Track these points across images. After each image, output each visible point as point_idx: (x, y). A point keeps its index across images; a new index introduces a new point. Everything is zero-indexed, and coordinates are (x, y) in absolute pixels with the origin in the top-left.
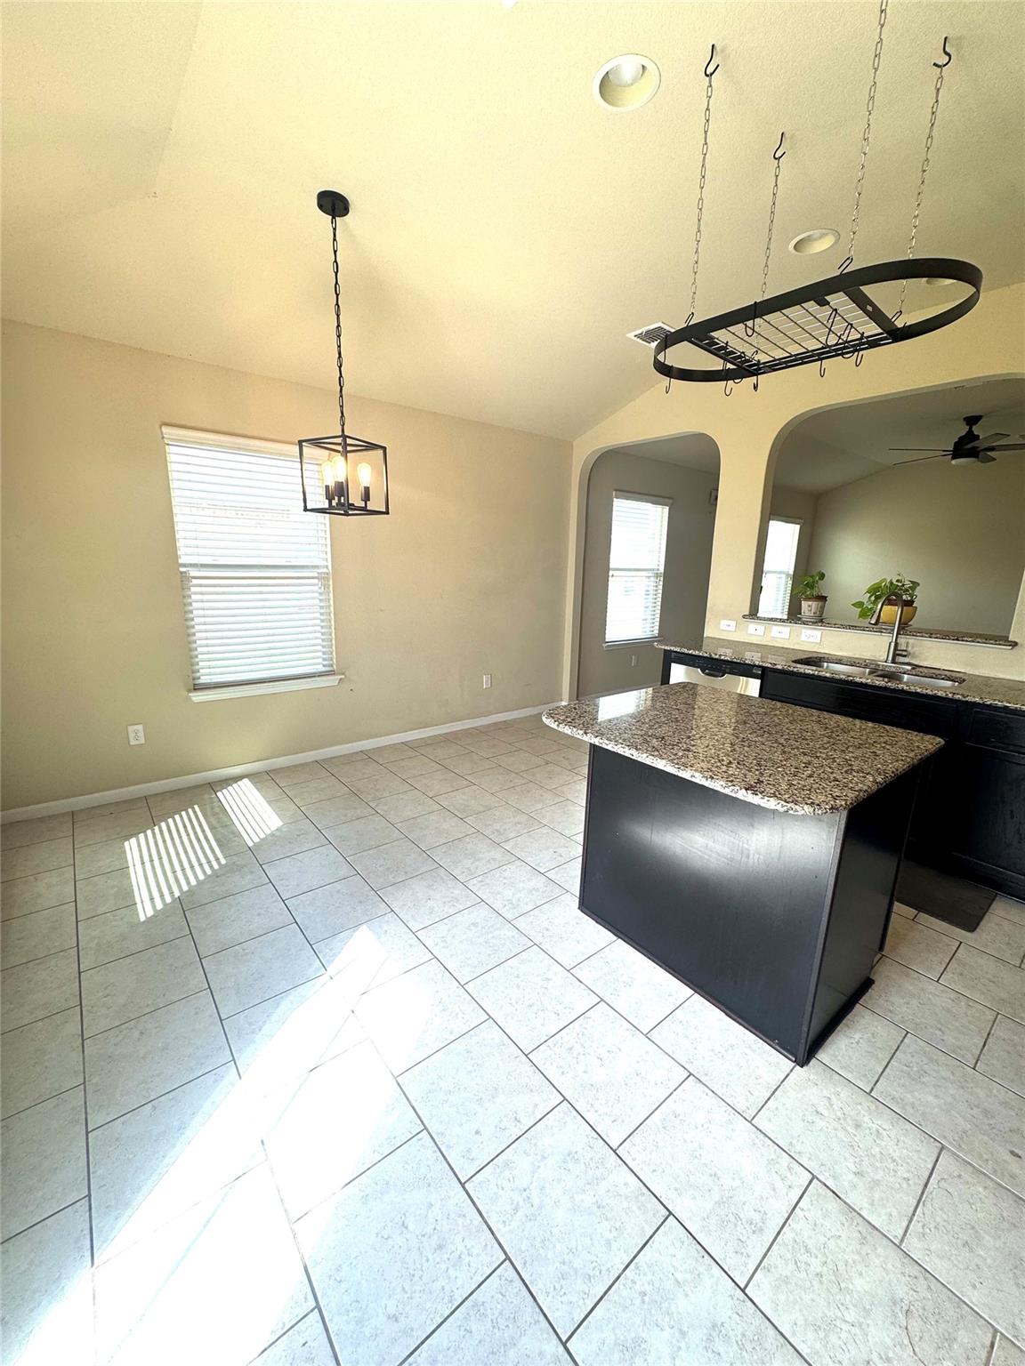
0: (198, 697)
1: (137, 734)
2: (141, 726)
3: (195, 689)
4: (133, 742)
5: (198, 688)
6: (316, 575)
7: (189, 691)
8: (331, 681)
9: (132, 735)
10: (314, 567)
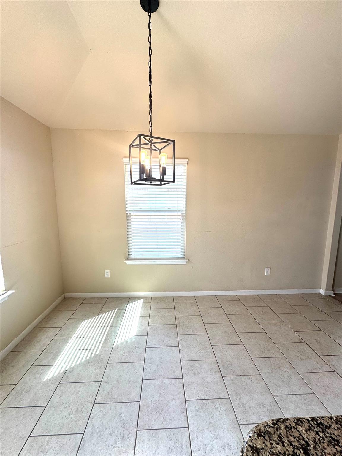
0: (129, 263)
1: (107, 274)
2: (109, 271)
3: (128, 259)
4: (106, 277)
5: (129, 259)
6: (180, 214)
7: (126, 260)
8: (183, 262)
9: (106, 274)
10: (179, 211)
